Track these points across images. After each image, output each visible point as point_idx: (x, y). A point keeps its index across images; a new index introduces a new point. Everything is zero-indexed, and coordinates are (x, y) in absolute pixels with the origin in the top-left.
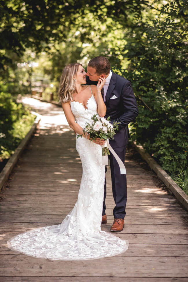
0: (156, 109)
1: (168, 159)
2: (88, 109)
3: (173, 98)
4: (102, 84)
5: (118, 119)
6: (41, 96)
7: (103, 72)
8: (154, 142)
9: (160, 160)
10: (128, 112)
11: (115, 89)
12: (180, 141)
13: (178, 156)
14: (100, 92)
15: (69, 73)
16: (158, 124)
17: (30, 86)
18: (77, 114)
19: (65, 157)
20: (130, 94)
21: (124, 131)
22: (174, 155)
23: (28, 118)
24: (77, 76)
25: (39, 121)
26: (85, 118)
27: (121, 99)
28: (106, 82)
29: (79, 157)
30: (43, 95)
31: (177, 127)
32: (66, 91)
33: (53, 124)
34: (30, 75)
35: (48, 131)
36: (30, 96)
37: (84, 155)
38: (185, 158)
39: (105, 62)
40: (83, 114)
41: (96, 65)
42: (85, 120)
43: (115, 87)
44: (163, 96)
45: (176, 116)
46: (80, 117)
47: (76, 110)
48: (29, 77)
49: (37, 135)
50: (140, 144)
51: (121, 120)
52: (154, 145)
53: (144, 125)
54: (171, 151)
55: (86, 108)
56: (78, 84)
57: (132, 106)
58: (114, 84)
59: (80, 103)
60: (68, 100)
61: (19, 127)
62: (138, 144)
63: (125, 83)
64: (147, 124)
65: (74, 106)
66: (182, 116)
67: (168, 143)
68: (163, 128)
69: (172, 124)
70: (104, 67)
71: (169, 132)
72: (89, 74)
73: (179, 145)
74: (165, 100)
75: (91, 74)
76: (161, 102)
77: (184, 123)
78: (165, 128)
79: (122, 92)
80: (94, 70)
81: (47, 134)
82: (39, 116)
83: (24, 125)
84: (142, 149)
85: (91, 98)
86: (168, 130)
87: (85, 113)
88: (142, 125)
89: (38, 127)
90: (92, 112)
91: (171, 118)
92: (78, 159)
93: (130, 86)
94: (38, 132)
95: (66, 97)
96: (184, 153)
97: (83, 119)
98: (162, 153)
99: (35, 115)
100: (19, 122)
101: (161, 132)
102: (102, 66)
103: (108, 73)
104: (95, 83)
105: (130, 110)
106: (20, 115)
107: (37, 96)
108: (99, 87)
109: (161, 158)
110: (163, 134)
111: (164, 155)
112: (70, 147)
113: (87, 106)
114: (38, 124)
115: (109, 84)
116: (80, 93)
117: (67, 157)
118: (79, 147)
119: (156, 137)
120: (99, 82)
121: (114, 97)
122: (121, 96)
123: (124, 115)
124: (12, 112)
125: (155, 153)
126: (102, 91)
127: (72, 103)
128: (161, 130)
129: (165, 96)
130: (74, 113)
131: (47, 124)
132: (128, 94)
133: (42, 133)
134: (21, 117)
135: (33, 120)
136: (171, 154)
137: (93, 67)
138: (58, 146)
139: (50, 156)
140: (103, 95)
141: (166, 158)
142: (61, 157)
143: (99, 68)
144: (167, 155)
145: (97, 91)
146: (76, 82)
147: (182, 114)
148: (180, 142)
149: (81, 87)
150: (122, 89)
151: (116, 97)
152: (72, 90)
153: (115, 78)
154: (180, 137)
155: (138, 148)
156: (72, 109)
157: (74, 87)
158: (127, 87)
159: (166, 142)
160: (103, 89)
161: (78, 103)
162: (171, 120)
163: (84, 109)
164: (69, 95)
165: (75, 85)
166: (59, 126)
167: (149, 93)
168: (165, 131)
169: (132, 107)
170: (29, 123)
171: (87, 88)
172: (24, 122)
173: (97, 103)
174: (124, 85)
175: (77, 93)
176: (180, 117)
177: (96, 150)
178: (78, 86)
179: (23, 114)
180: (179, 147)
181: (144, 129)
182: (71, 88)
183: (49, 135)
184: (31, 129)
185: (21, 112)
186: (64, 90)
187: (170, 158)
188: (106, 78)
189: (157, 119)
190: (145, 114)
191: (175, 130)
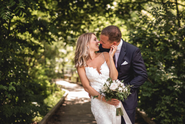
0: (157, 81)
1: (167, 122)
2: (101, 74)
3: (170, 72)
4: (114, 50)
5: (129, 83)
6: (70, 79)
7: (115, 40)
8: (156, 107)
9: (161, 122)
10: (138, 76)
11: (125, 55)
12: (177, 106)
13: (175, 119)
14: (112, 58)
15: (83, 41)
16: (158, 93)
17: (63, 73)
18: (92, 78)
19: (84, 121)
20: (140, 60)
21: (135, 94)
22: (172, 119)
23: (59, 93)
24: (90, 43)
25: (67, 95)
26: (99, 82)
27: (131, 64)
28: (117, 49)
29: (95, 121)
30: (72, 78)
31: (174, 94)
32: (80, 57)
33: (77, 97)
34: (63, 65)
35: (73, 101)
36: (63, 79)
37: (100, 116)
38: (182, 121)
39: (117, 30)
40: (97, 79)
41: (108, 33)
42: (99, 84)
43: (126, 54)
44: (162, 70)
45: (173, 86)
46: (94, 81)
47: (91, 74)
48: (63, 67)
49: (65, 105)
50: (143, 110)
51: (132, 84)
52: (155, 109)
53: (147, 94)
54: (170, 115)
55: (100, 73)
56: (92, 51)
57: (142, 70)
58: (125, 51)
59: (94, 68)
60: (82, 65)
61: (52, 99)
62: (141, 110)
63: (135, 50)
64: (149, 92)
65: (89, 71)
66: (178, 86)
67: (167, 108)
68: (163, 96)
69: (170, 93)
70: (116, 35)
71: (168, 99)
72: (102, 42)
73: (176, 110)
74: (164, 73)
75: (104, 42)
76: (161, 75)
77: (180, 92)
78: (164, 96)
79: (132, 59)
80: (107, 38)
81: (72, 104)
82: (67, 92)
83: (56, 98)
84: (144, 115)
85: (104, 64)
86: (167, 98)
87: (99, 77)
88: (145, 94)
89: (66, 99)
90: (105, 77)
91: (169, 88)
92: (94, 122)
93: (139, 53)
94: (65, 102)
95: (80, 62)
96: (181, 117)
97: (97, 83)
98: (163, 116)
99: (64, 91)
100: (52, 96)
101: (161, 100)
102: (115, 34)
103: (119, 41)
104: (108, 50)
105: (140, 74)
106: (54, 91)
107: (68, 80)
108: (111, 53)
109: (162, 121)
110: (163, 101)
111: (164, 118)
112: (88, 113)
113: (101, 71)
114: (66, 97)
115: (120, 51)
116: (94, 59)
117: (86, 121)
118: (95, 110)
119: (157, 103)
120: (111, 49)
121: (125, 63)
122: (131, 61)
123: (135, 79)
124: (47, 89)
125: (157, 117)
126: (114, 57)
127: (86, 68)
128: (161, 97)
129: (164, 70)
130: (89, 78)
131: (73, 97)
132: (138, 60)
133: (68, 103)
134: (54, 92)
135: (62, 94)
136: (169, 117)
137: (106, 35)
138: (79, 113)
139: (72, 120)
140: (115, 61)
141: (166, 120)
142: (81, 121)
143: (112, 36)
144: (166, 118)
145: (109, 57)
146: (89, 49)
147: (179, 85)
148: (177, 108)
149: (95, 55)
150: (133, 56)
151: (127, 63)
152: (85, 56)
153: (126, 46)
154: (176, 104)
155: (141, 114)
156: (87, 74)
157: (87, 53)
158: (138, 53)
159: (166, 107)
160: (115, 56)
161: (92, 68)
162: (169, 90)
163: (98, 74)
164: (83, 61)
165: (89, 51)
166: (81, 99)
167: (151, 68)
168: (165, 98)
169: (142, 72)
170: (59, 97)
171: (100, 55)
172: (56, 96)
173: (110, 69)
174: (134, 52)
175: (91, 60)
176: (177, 87)
177: (110, 112)
178: (92, 53)
179: (56, 90)
180: (176, 111)
181: (147, 97)
182: (85, 54)
183: (73, 105)
184: (60, 100)
185: (54, 89)
186: (79, 56)
187: (170, 121)
188: (117, 46)
189: (157, 89)
190: (147, 85)
191: (173, 98)
